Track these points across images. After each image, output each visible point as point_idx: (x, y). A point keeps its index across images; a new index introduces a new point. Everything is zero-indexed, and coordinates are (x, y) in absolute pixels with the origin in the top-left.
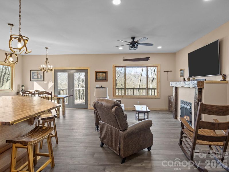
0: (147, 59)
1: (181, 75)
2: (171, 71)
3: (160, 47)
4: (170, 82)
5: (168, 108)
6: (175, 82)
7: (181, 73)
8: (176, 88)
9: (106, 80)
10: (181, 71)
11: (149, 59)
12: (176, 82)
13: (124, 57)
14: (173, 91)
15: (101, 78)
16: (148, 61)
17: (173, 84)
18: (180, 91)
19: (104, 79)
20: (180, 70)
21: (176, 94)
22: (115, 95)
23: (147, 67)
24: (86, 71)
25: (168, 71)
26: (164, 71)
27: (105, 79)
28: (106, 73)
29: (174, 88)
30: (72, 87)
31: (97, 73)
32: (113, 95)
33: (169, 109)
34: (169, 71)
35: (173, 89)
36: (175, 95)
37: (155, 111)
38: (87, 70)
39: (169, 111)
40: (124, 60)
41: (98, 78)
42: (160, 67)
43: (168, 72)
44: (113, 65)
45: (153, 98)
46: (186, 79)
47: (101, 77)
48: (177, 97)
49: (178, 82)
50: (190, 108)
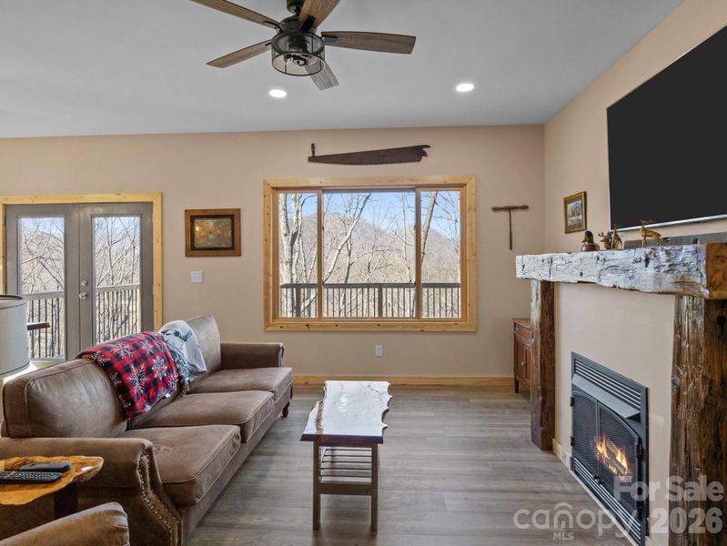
0: (417, 153)
1: (569, 223)
2: (525, 208)
3: (465, 88)
4: (519, 258)
5: (513, 376)
6: (540, 257)
7: (570, 212)
8: (548, 289)
9: (232, 248)
10: (570, 206)
11: (425, 154)
12: (546, 256)
13: (313, 146)
14: (533, 304)
15: (211, 241)
16: (419, 161)
17: (531, 267)
18: (568, 304)
19: (224, 246)
20: (567, 201)
21: (548, 320)
22: (275, 316)
23: (415, 188)
24: (142, 210)
25: (509, 209)
26: (495, 209)
27: (230, 245)
28: (232, 217)
29: (536, 290)
30: (83, 284)
31: (193, 217)
32: (267, 319)
33: (517, 383)
34: (515, 208)
35: (534, 290)
36: (542, 324)
37: (452, 394)
38: (150, 204)
39: (517, 391)
40: (313, 159)
41: (200, 242)
42: (474, 189)
43: (514, 213)
44: (265, 183)
45: (443, 332)
46: (597, 240)
47: (211, 236)
48: (553, 337)
49: (556, 256)
50: (636, 418)
